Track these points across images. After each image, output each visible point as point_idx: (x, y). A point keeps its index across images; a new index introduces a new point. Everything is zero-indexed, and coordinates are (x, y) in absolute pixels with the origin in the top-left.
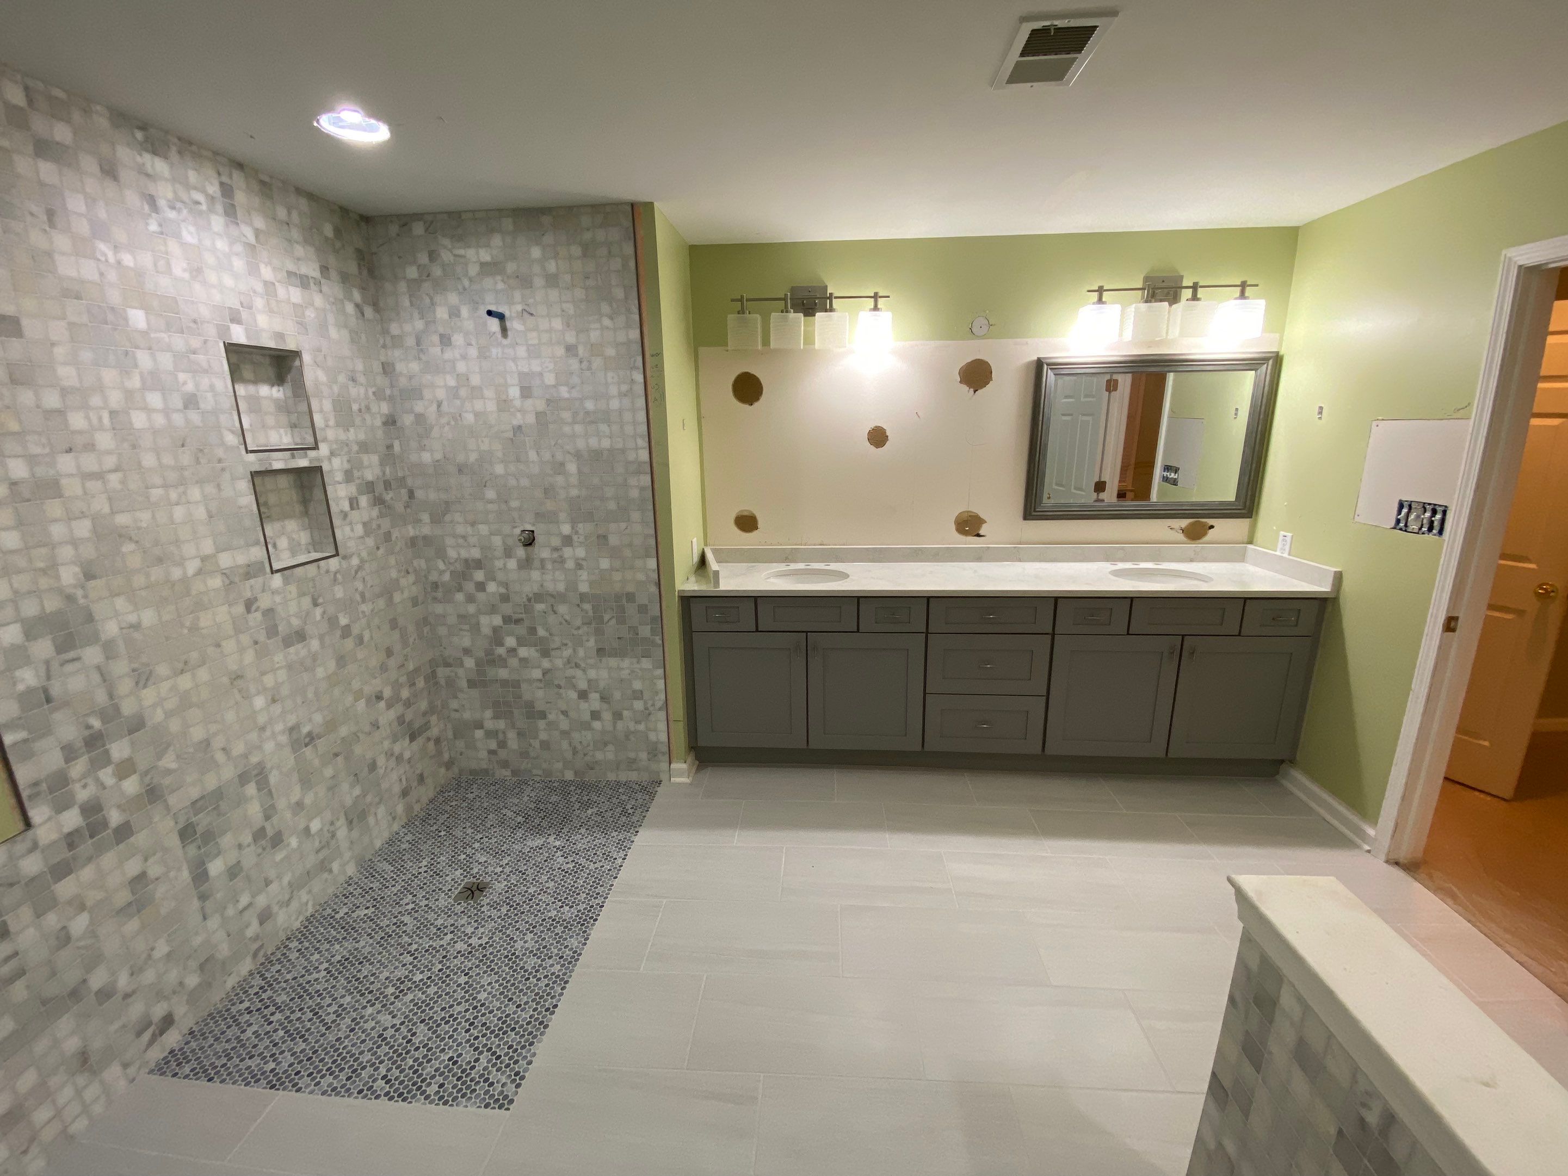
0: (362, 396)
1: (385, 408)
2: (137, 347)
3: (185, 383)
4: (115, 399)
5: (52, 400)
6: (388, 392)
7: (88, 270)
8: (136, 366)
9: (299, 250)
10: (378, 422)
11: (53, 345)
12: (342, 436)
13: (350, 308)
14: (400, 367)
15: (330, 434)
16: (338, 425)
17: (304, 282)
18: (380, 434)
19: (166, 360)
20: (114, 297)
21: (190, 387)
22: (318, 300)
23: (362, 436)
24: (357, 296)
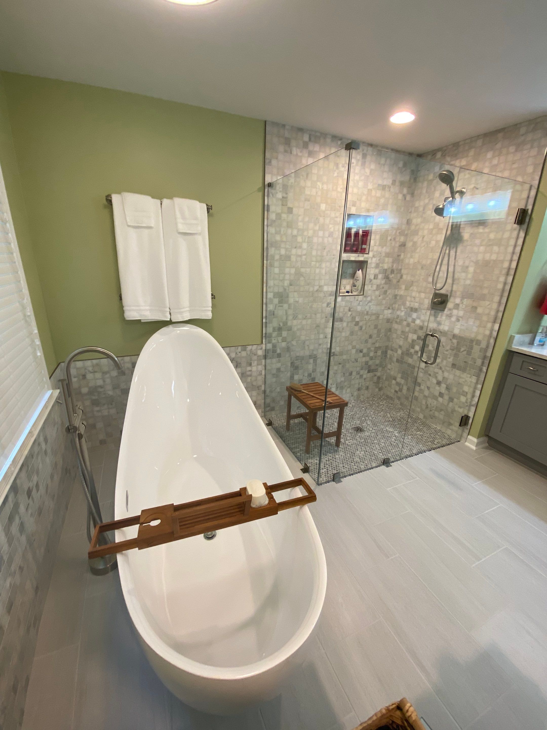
0: (394, 233)
1: (402, 239)
2: (321, 216)
3: (331, 228)
4: (311, 233)
5: (295, 232)
6: (406, 232)
7: (314, 192)
8: (319, 222)
9: (385, 175)
10: (397, 245)
11: (299, 216)
12: (380, 249)
13: (400, 196)
14: (414, 221)
15: (375, 249)
16: (380, 245)
17: (383, 188)
18: (396, 250)
19: (327, 221)
20: (318, 200)
21: (332, 230)
22: (387, 195)
23: (388, 250)
24: (405, 191)
